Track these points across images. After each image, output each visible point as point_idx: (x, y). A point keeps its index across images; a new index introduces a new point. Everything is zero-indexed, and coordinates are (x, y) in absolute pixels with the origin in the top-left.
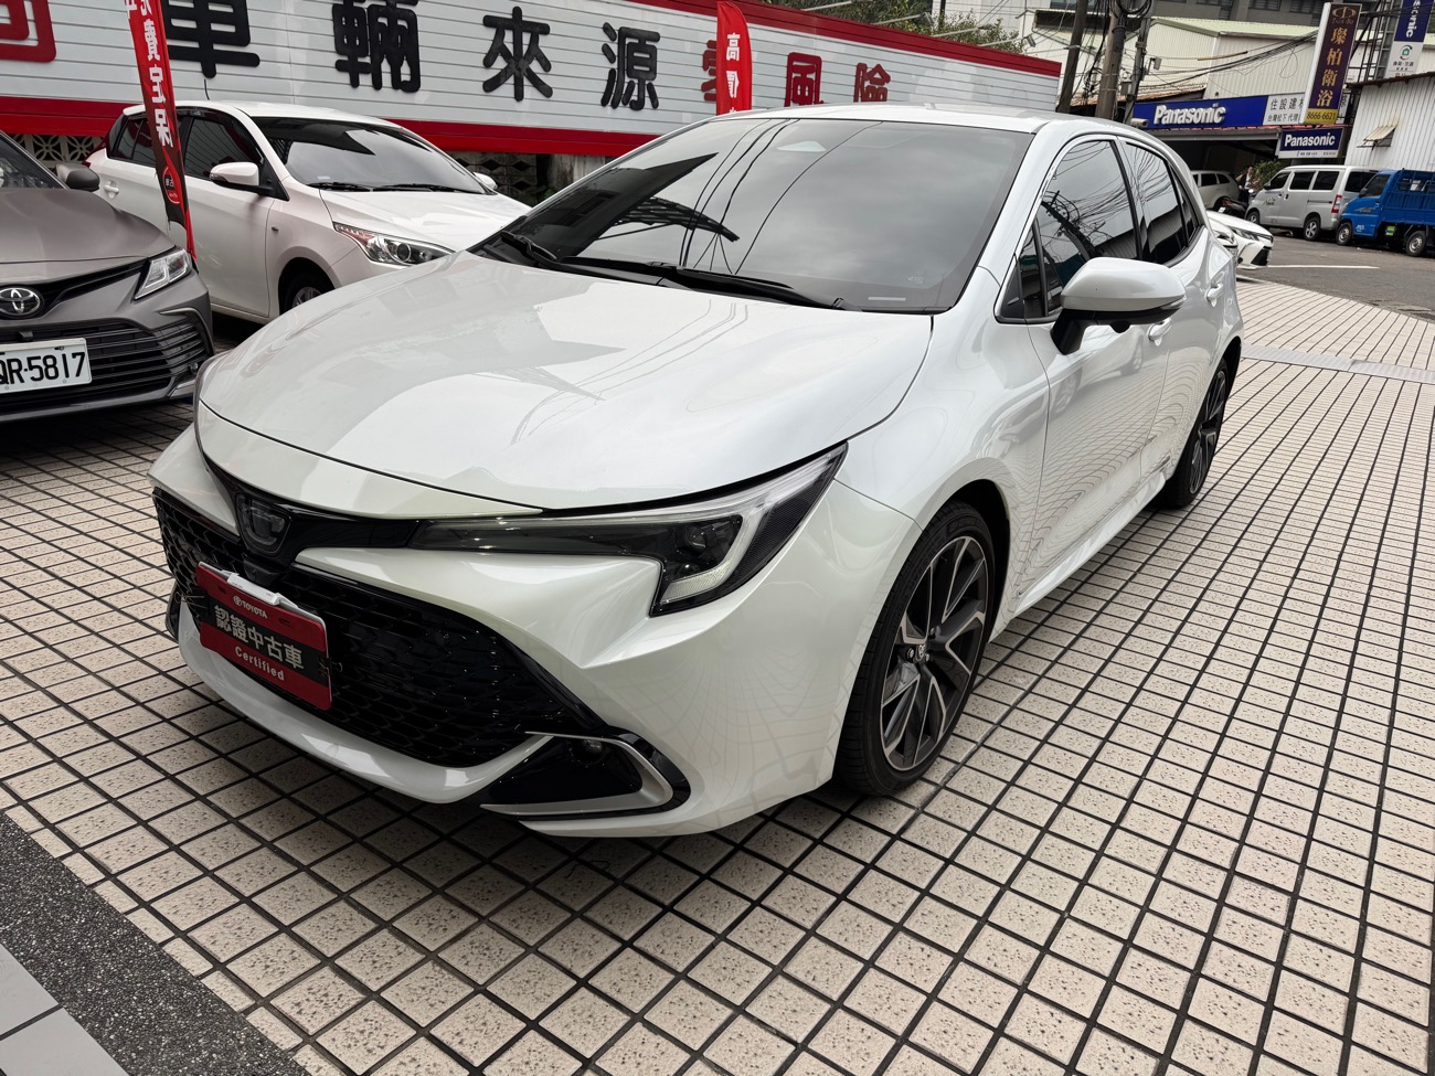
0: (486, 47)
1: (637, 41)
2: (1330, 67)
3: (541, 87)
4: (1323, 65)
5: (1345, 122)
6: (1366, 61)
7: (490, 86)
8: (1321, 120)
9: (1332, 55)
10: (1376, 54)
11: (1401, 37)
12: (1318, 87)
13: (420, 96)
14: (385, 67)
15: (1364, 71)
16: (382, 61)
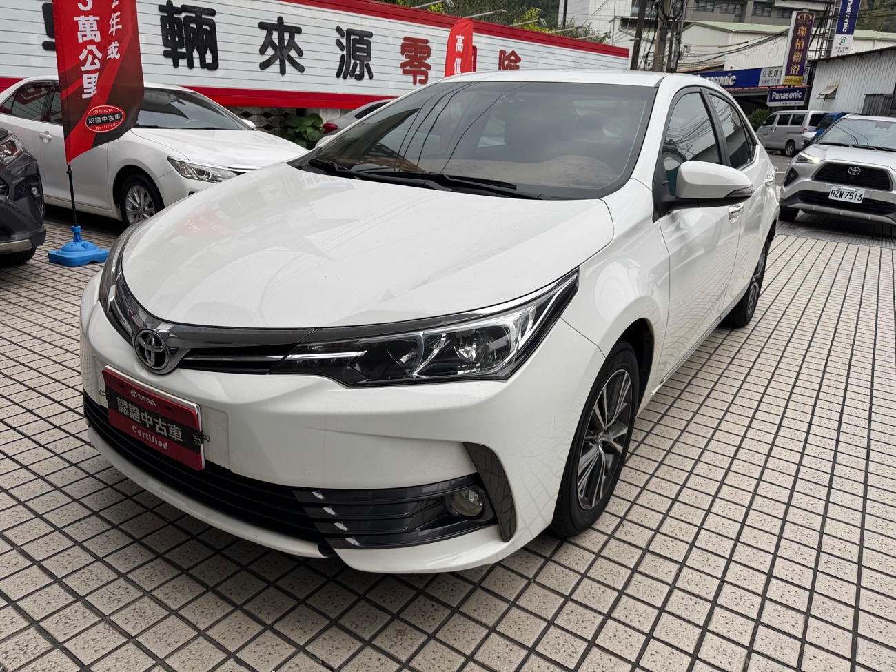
0: (261, 41)
1: (358, 37)
2: (797, 50)
3: (297, 66)
4: (793, 50)
5: (808, 84)
6: (819, 47)
7: (264, 66)
8: (792, 83)
9: (798, 43)
10: (825, 42)
11: (840, 31)
12: (790, 62)
13: (218, 73)
14: (196, 54)
15: (818, 53)
16: (193, 51)
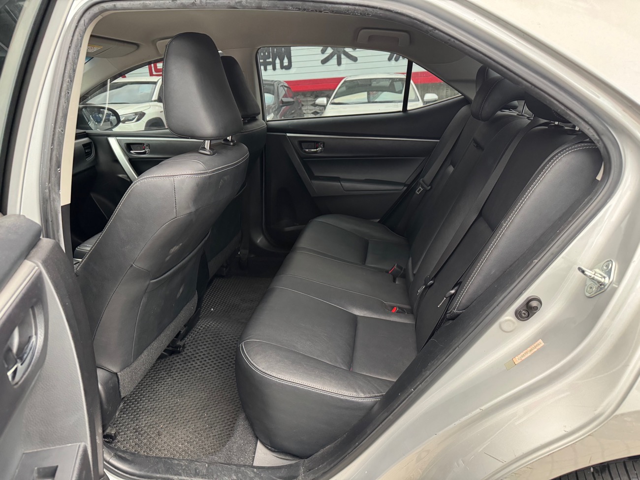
3: (350, 57)
7: (324, 61)
13: (292, 70)
14: (278, 61)
16: (276, 59)
